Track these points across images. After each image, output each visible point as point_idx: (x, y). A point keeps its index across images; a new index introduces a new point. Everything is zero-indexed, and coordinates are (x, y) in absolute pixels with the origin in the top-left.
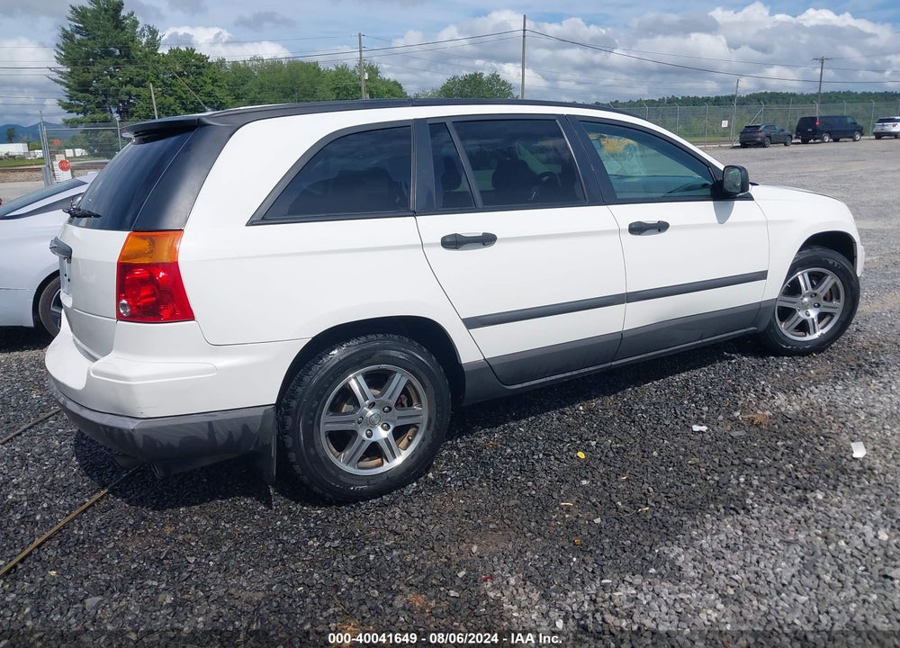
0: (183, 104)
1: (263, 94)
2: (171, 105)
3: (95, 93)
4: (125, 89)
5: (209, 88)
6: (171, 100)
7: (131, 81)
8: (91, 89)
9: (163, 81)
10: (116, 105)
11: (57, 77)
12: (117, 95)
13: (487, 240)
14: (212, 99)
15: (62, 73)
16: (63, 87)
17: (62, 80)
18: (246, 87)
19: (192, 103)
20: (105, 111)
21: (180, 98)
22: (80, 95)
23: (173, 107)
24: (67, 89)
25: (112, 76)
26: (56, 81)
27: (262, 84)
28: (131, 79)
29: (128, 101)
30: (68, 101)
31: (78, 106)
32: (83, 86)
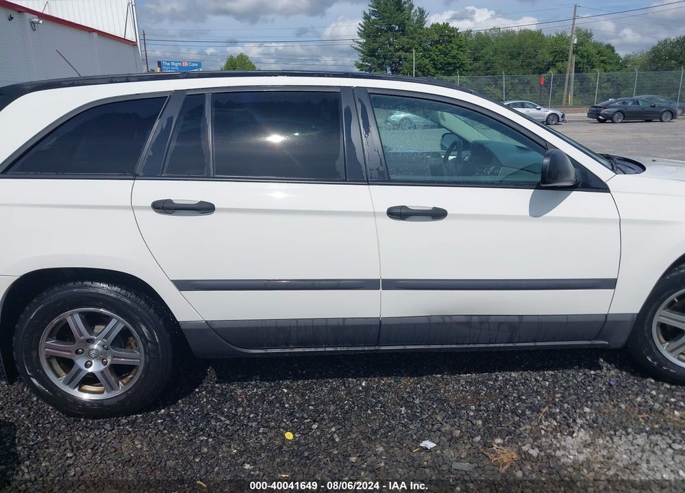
0: (435, 64)
1: (494, 58)
2: (426, 65)
3: (378, 57)
4: (398, 54)
5: (454, 52)
6: (427, 61)
7: (402, 49)
8: (376, 54)
9: (423, 48)
10: (390, 65)
11: (357, 46)
12: (392, 58)
13: (205, 208)
14: (455, 61)
15: (360, 43)
16: (360, 53)
17: (360, 48)
18: (484, 51)
19: (441, 64)
20: (382, 70)
21: (434, 60)
22: (369, 58)
23: (427, 67)
24: (362, 54)
25: (390, 45)
26: (356, 49)
27: (496, 49)
28: (403, 47)
29: (399, 63)
30: (361, 63)
31: (367, 66)
32: (372, 52)
